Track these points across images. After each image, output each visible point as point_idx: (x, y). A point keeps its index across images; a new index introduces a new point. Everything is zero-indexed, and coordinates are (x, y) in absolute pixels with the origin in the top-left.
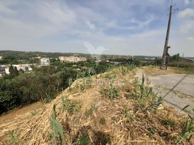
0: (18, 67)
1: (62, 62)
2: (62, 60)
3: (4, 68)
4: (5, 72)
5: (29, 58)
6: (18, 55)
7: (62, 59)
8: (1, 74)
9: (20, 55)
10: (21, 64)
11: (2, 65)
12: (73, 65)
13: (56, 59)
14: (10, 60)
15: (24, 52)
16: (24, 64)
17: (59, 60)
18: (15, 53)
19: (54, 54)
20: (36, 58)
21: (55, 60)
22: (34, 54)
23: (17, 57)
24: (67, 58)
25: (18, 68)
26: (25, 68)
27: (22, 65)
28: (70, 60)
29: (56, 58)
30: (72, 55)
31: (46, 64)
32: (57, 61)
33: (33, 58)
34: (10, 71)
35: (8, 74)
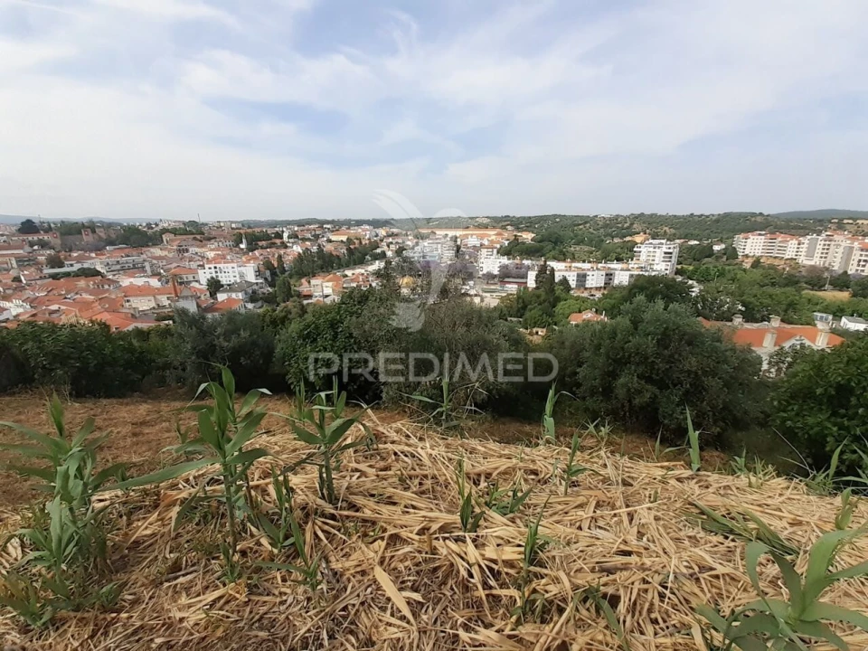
0: (560, 269)
1: (747, 265)
2: (747, 256)
3: (528, 268)
4: (526, 283)
5: (603, 241)
6: (576, 228)
7: (752, 246)
8: (516, 286)
9: (581, 229)
10: (574, 259)
11: (527, 259)
12: (821, 288)
13: (716, 248)
14: (550, 247)
15: (597, 216)
16: (579, 262)
17: (731, 253)
18: (569, 222)
19: (717, 221)
20: (628, 239)
21: (710, 253)
22: (626, 225)
23: (572, 235)
24: (794, 242)
25: (557, 274)
26: (578, 275)
27: (574, 265)
28: (810, 255)
29: (721, 241)
30: (840, 226)
31: (655, 267)
32: (718, 258)
33: (616, 240)
34: (536, 281)
35: (530, 289)
